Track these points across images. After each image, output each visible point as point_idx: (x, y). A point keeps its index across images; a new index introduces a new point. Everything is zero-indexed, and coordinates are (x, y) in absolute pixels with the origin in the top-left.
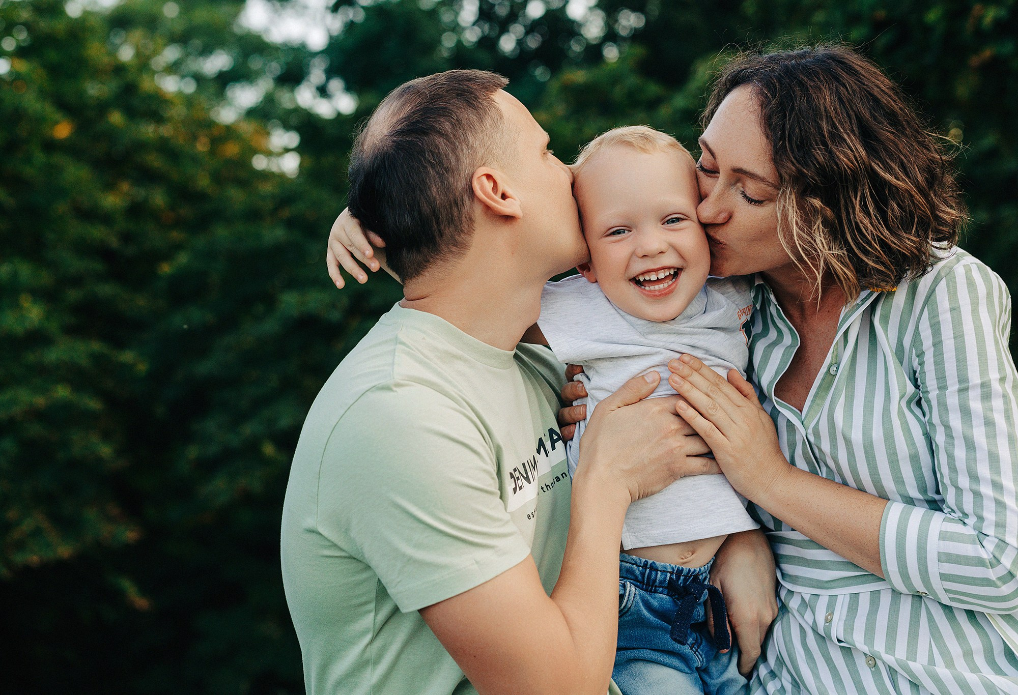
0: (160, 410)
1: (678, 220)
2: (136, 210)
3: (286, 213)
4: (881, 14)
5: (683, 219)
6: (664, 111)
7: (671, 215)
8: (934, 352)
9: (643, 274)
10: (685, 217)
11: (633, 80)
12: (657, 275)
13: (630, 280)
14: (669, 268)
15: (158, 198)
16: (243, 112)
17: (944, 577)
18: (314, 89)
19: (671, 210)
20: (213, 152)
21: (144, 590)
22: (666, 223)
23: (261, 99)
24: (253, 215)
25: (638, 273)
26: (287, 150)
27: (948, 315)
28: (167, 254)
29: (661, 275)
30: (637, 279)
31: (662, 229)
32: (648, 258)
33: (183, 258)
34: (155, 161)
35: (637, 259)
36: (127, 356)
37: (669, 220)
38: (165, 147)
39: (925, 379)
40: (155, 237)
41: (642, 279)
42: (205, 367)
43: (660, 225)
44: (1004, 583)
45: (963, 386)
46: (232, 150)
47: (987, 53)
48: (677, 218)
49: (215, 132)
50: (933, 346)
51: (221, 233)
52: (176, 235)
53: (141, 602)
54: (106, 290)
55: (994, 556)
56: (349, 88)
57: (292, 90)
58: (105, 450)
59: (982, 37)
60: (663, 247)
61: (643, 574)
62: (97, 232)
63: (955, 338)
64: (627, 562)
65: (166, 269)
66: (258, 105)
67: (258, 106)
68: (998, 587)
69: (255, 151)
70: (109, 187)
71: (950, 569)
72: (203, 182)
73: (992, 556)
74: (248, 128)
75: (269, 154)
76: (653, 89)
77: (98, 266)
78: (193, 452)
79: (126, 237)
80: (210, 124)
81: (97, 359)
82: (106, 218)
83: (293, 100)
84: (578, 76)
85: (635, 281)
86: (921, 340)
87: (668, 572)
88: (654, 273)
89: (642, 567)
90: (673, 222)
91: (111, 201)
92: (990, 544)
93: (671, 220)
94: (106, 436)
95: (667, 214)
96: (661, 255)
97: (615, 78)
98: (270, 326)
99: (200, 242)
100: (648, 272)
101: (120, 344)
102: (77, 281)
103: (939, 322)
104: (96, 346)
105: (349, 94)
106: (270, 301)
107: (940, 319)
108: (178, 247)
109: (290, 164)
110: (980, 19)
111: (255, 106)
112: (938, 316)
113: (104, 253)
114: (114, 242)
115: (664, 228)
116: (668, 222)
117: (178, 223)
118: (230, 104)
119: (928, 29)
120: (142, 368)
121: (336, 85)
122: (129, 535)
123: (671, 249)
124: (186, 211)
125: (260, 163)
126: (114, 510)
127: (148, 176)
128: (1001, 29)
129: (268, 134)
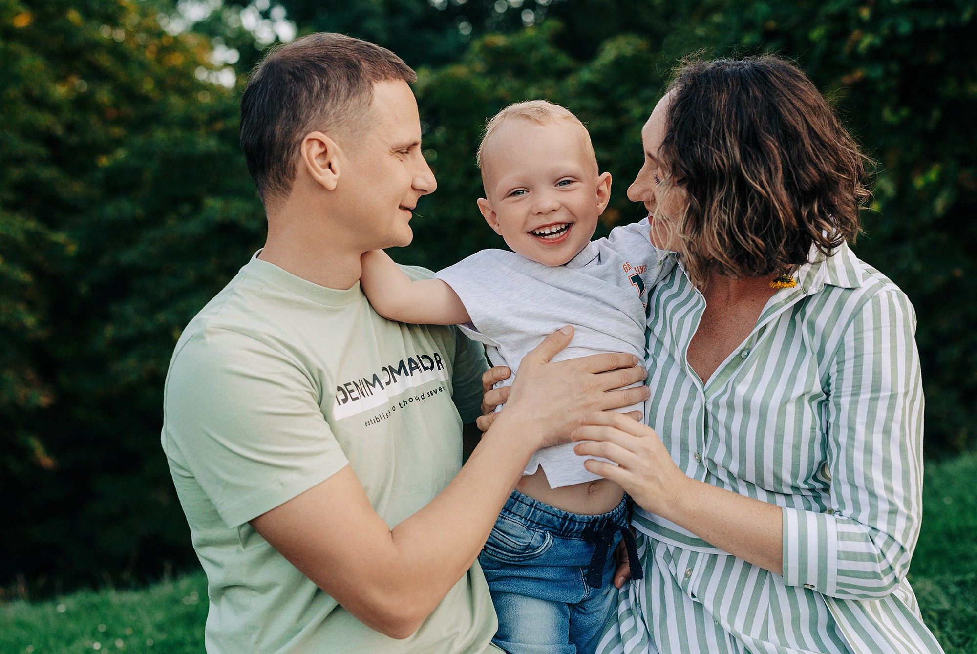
0: (83, 289)
1: (569, 182)
2: (82, 103)
3: (219, 126)
4: (772, 24)
5: (573, 182)
6: (571, 83)
7: (562, 178)
8: (855, 362)
9: (539, 228)
10: (574, 180)
11: (547, 50)
12: (550, 229)
13: (529, 233)
14: (560, 224)
15: (104, 95)
16: (191, 24)
17: (841, 572)
18: (257, 14)
19: (562, 174)
20: (159, 60)
21: (50, 450)
22: (559, 185)
23: (207, 15)
24: (189, 124)
25: (534, 228)
26: (226, 65)
27: (871, 333)
28: (107, 149)
29: (554, 230)
30: (534, 232)
31: (555, 190)
32: (542, 215)
33: (121, 154)
34: (105, 61)
35: (533, 216)
36: (60, 237)
37: (561, 182)
38: (115, 49)
39: (842, 385)
40: (97, 130)
41: (538, 233)
42: (129, 256)
43: (553, 186)
44: (886, 575)
45: (874, 395)
46: (177, 60)
47: (859, 74)
48: (567, 181)
49: (165, 41)
50: (855, 357)
51: (160, 135)
52: (117, 131)
53: (46, 461)
54: (47, 173)
55: (882, 552)
56: (289, 17)
57: (238, 13)
58: (30, 321)
59: (856, 59)
60: (556, 205)
61: (562, 525)
62: (45, 120)
63: (874, 353)
64: (549, 514)
65: (104, 161)
66: (205, 19)
67: (205, 21)
68: (880, 579)
69: (197, 64)
70: (61, 78)
71: (846, 565)
72: (148, 86)
73: (880, 552)
74: (193, 41)
75: (210, 68)
76: (564, 60)
77: (43, 151)
78: (110, 331)
79: (71, 128)
80: (160, 34)
81: (31, 235)
82: (54, 108)
83: (239, 21)
84: (499, 40)
85: (532, 233)
86: (844, 350)
87: (584, 522)
88: (548, 227)
89: (562, 518)
90: (565, 184)
91: (60, 91)
92: (880, 541)
93: (563, 182)
94: (32, 306)
95: (559, 177)
96: (553, 212)
97: (532, 47)
98: (194, 227)
99: (139, 141)
100: (543, 227)
101: (53, 225)
102: (19, 161)
103: (862, 338)
104: (32, 225)
105: (289, 24)
106: (197, 205)
107: (864, 335)
108: (118, 142)
109: (227, 79)
110: (857, 42)
111: (202, 20)
112: (863, 332)
113: (49, 140)
114: (59, 131)
115: (557, 190)
116: (560, 184)
117: (119, 121)
118: (181, 16)
119: (810, 44)
120: (72, 249)
121: (279, 12)
122: (42, 399)
123: (563, 208)
124: (128, 110)
125: (201, 75)
126: (30, 374)
127: (97, 75)
128: (875, 55)
129: (212, 49)
